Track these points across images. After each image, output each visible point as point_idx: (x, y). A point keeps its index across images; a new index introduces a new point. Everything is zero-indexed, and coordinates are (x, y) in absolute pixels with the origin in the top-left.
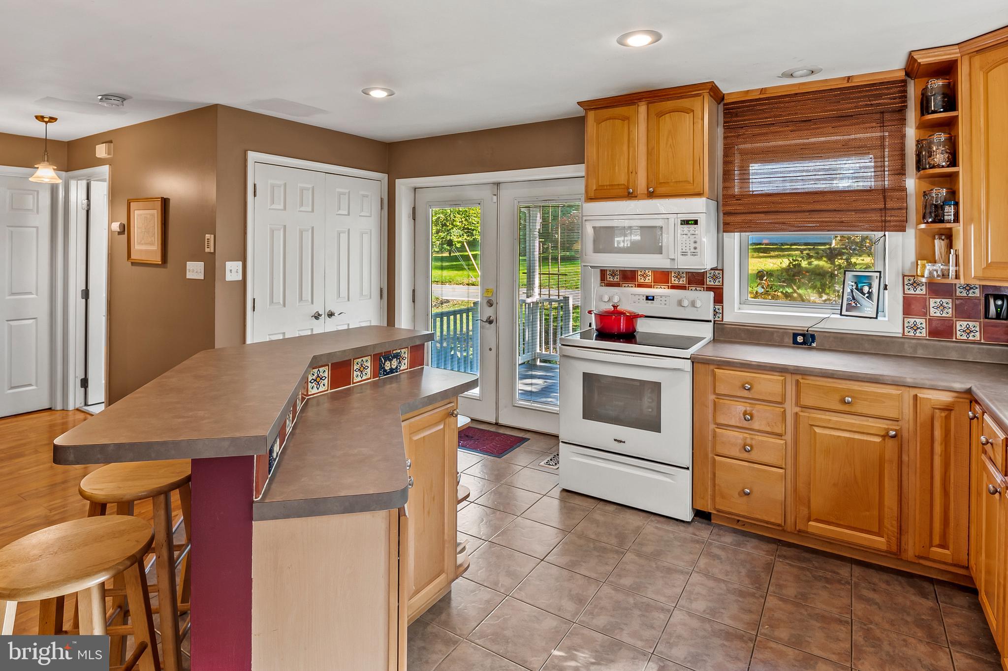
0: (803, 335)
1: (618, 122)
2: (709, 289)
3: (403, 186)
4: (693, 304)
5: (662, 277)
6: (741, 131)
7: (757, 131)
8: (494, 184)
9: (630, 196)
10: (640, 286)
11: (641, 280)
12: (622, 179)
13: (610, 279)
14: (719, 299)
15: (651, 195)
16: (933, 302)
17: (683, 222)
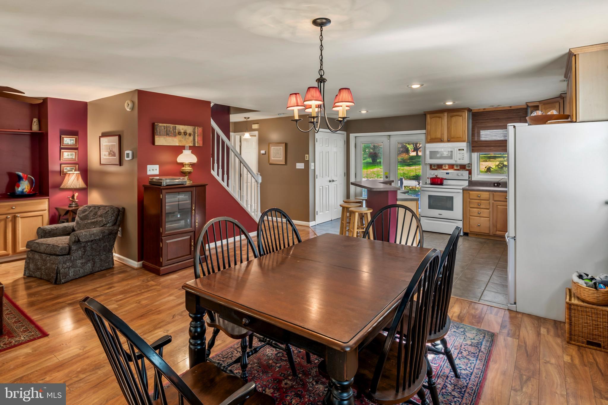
0: (497, 183)
1: (437, 118)
2: (467, 170)
3: (352, 136)
4: (462, 175)
5: (451, 166)
6: (478, 121)
7: (482, 121)
8: (388, 135)
9: (441, 141)
10: (444, 170)
11: (444, 168)
12: (439, 136)
13: (433, 168)
14: (470, 173)
15: (449, 141)
17: (459, 150)
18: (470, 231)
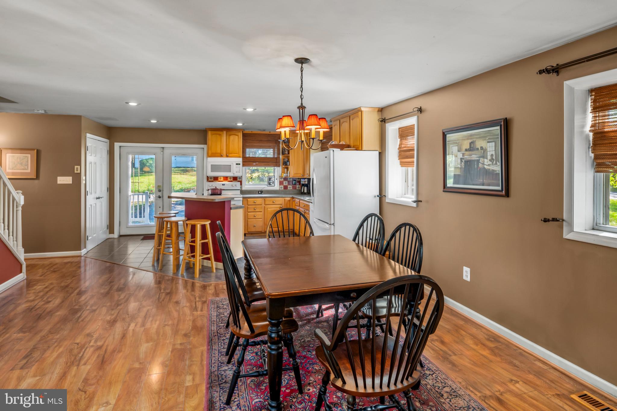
0: (261, 191)
1: (218, 135)
2: (238, 181)
4: (236, 186)
5: (226, 178)
6: (247, 141)
7: (250, 141)
8: (162, 147)
9: (221, 156)
10: (219, 181)
11: (219, 180)
12: (219, 152)
13: (210, 180)
14: (241, 184)
15: (227, 156)
16: (284, 182)
17: (237, 164)
18: (248, 232)
